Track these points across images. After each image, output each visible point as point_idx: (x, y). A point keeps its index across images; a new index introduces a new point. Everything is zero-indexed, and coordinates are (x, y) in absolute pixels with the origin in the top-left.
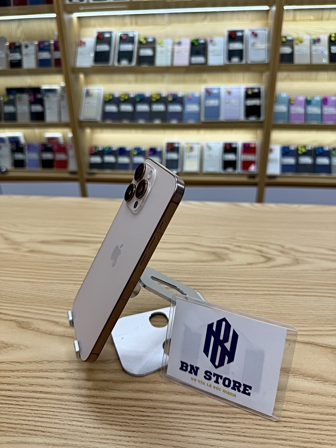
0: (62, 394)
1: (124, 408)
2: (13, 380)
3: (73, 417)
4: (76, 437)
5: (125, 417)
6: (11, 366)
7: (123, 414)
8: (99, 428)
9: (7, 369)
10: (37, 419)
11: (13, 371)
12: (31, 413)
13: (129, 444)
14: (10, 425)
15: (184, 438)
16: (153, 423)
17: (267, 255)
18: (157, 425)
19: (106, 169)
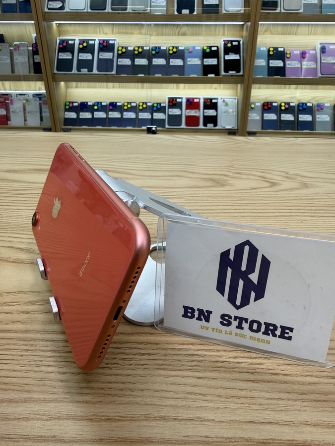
0: (26, 331)
3: (41, 361)
4: (45, 388)
5: (115, 356)
15: (201, 381)
17: (271, 181)
18: (162, 365)
19: (81, 126)
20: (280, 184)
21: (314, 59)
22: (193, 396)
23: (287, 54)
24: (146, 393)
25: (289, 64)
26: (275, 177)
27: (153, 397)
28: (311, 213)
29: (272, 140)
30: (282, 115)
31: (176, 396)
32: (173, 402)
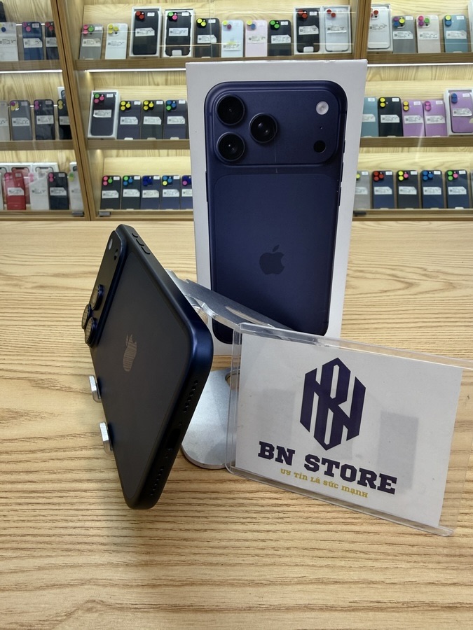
1: (242, 495)
2: (36, 465)
5: (246, 509)
6: (28, 444)
7: (242, 505)
8: (206, 530)
9: (22, 449)
10: (88, 524)
11: (32, 452)
12: (77, 516)
13: (265, 552)
14: (39, 539)
15: (360, 536)
16: (299, 514)
17: (406, 280)
18: (307, 518)
19: (125, 209)
20: (418, 285)
21: (442, 111)
22: (352, 555)
23: (404, 106)
24: (294, 552)
25: (407, 120)
26: (410, 276)
27: (303, 556)
29: (398, 225)
30: (400, 188)
31: (331, 555)
32: (329, 562)
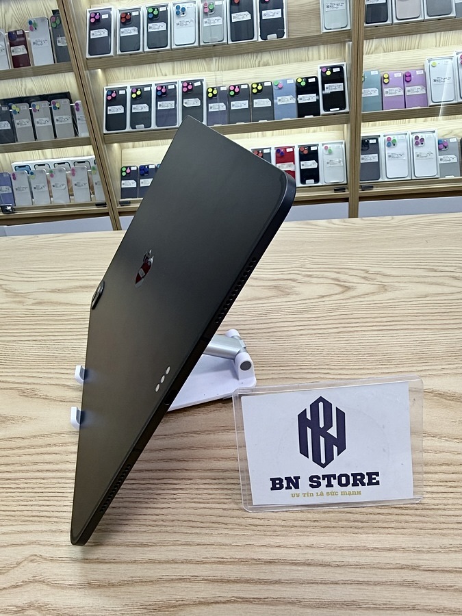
1: (152, 482)
2: (13, 459)
5: (152, 492)
6: (10, 442)
7: (150, 489)
8: (120, 508)
11: (12, 449)
12: (35, 497)
13: (156, 523)
15: (225, 511)
17: (346, 284)
18: (193, 499)
20: (354, 289)
24: (176, 523)
26: (351, 279)
27: (182, 526)
28: (380, 326)
32: (198, 531)
